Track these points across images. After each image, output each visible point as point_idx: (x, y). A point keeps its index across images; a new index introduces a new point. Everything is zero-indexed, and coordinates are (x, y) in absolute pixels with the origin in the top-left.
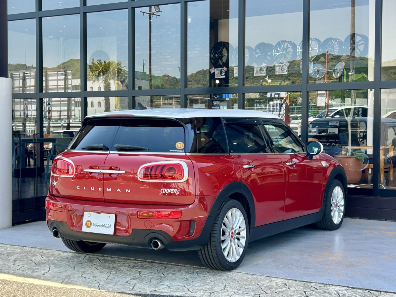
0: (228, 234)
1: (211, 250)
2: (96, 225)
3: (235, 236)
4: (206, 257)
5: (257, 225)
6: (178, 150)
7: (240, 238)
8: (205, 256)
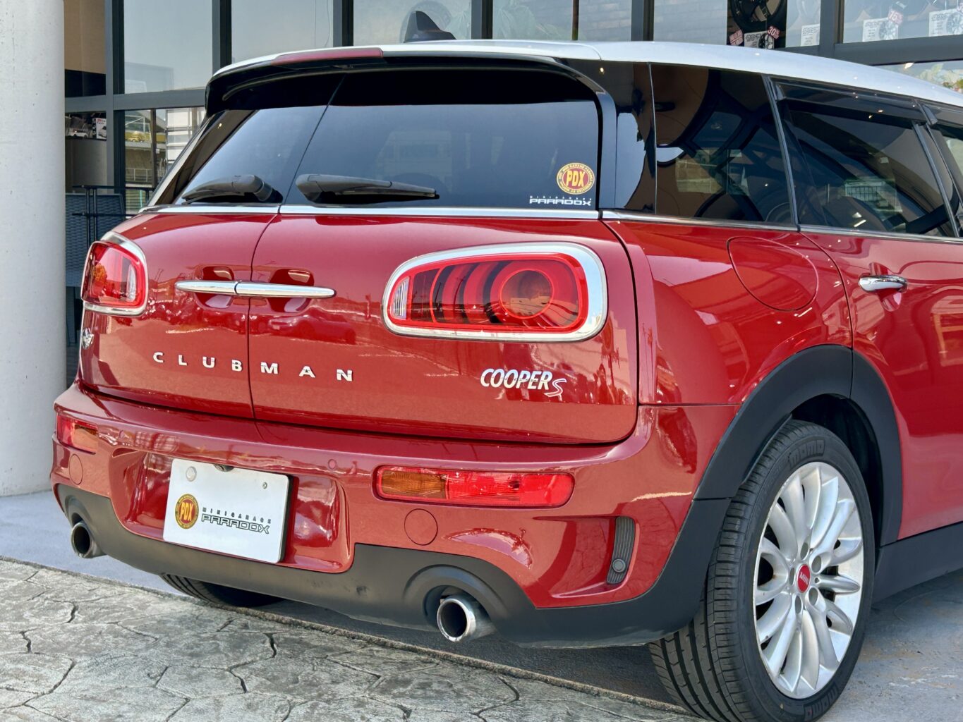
0: (787, 576)
1: (708, 646)
2: (216, 519)
3: (817, 580)
4: (685, 675)
5: (908, 530)
6: (567, 196)
7: (836, 590)
8: (680, 672)
